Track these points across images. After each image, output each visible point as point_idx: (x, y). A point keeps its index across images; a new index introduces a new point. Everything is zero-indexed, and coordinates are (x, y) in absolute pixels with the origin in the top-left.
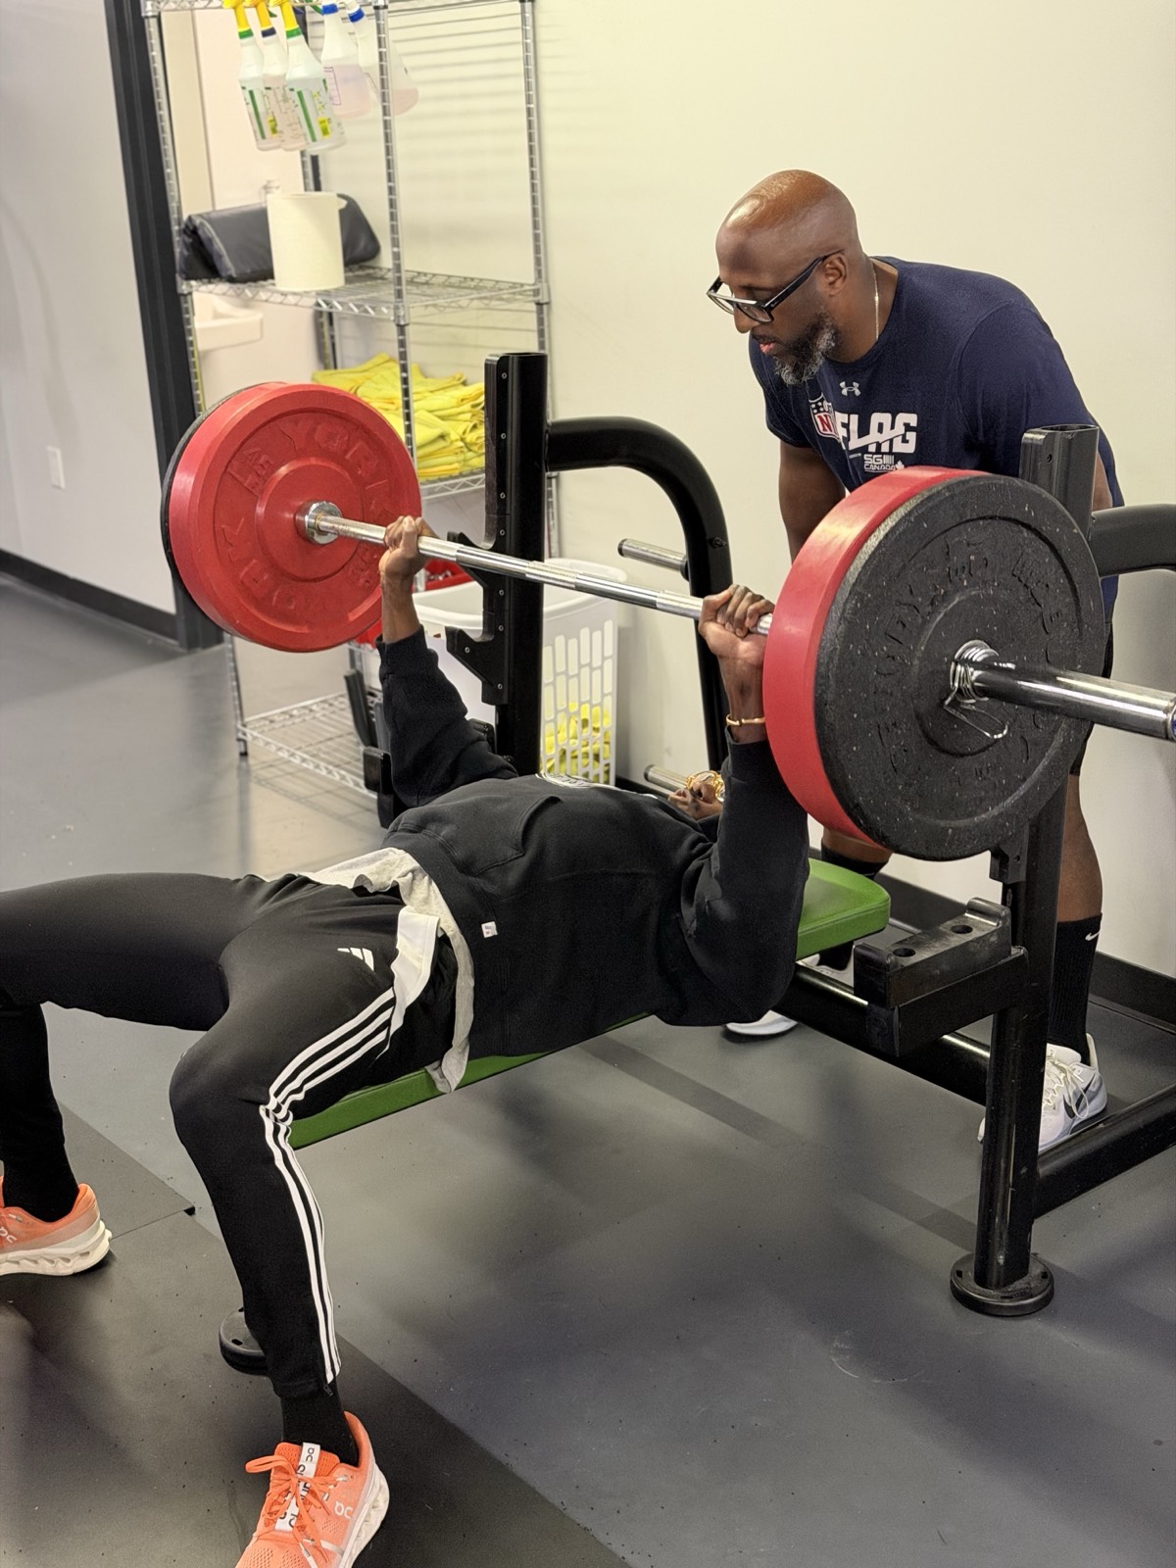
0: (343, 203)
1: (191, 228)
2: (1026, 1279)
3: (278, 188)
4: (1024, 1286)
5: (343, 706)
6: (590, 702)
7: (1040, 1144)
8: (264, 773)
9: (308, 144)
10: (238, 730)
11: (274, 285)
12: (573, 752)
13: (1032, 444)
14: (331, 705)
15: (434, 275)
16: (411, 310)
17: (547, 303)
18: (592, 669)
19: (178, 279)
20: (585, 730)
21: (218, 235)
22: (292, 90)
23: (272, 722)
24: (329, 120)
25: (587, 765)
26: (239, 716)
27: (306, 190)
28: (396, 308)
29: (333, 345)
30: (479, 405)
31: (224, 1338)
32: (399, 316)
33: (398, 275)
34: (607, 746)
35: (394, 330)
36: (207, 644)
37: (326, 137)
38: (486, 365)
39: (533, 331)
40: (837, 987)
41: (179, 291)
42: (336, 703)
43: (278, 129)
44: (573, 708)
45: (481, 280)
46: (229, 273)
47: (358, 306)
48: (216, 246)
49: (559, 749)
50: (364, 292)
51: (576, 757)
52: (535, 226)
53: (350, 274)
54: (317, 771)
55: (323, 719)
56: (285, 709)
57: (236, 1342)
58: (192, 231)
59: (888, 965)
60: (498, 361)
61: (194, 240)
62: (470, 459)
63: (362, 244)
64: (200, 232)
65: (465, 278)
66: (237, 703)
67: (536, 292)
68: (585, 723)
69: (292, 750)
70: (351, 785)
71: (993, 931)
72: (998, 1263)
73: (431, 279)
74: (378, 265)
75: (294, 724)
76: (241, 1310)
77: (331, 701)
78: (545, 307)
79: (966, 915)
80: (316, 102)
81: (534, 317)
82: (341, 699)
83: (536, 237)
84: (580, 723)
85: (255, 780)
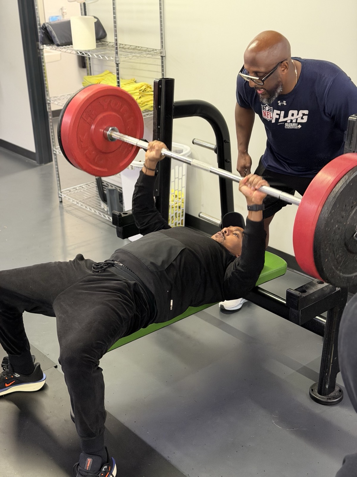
0: (96, 20)
1: (44, 27)
2: (334, 392)
4: (334, 395)
6: (178, 190)
10: (59, 194)
12: (172, 206)
13: (352, 121)
18: (179, 179)
19: (40, 44)
21: (54, 30)
23: (70, 191)
25: (176, 210)
26: (59, 190)
28: (116, 58)
32: (117, 61)
33: (116, 46)
34: (183, 204)
36: (46, 162)
38: (154, 82)
41: (40, 48)
44: (173, 191)
46: (57, 43)
47: (102, 56)
48: (53, 34)
50: (103, 51)
52: (161, 30)
53: (97, 44)
54: (86, 209)
55: (86, 190)
56: (74, 187)
59: (299, 296)
60: (159, 82)
61: (45, 31)
63: (101, 33)
64: (48, 29)
66: (59, 185)
67: (161, 53)
68: (176, 196)
72: (326, 388)
74: (106, 41)
78: (164, 57)
81: (160, 61)
83: (162, 34)
85: (65, 211)
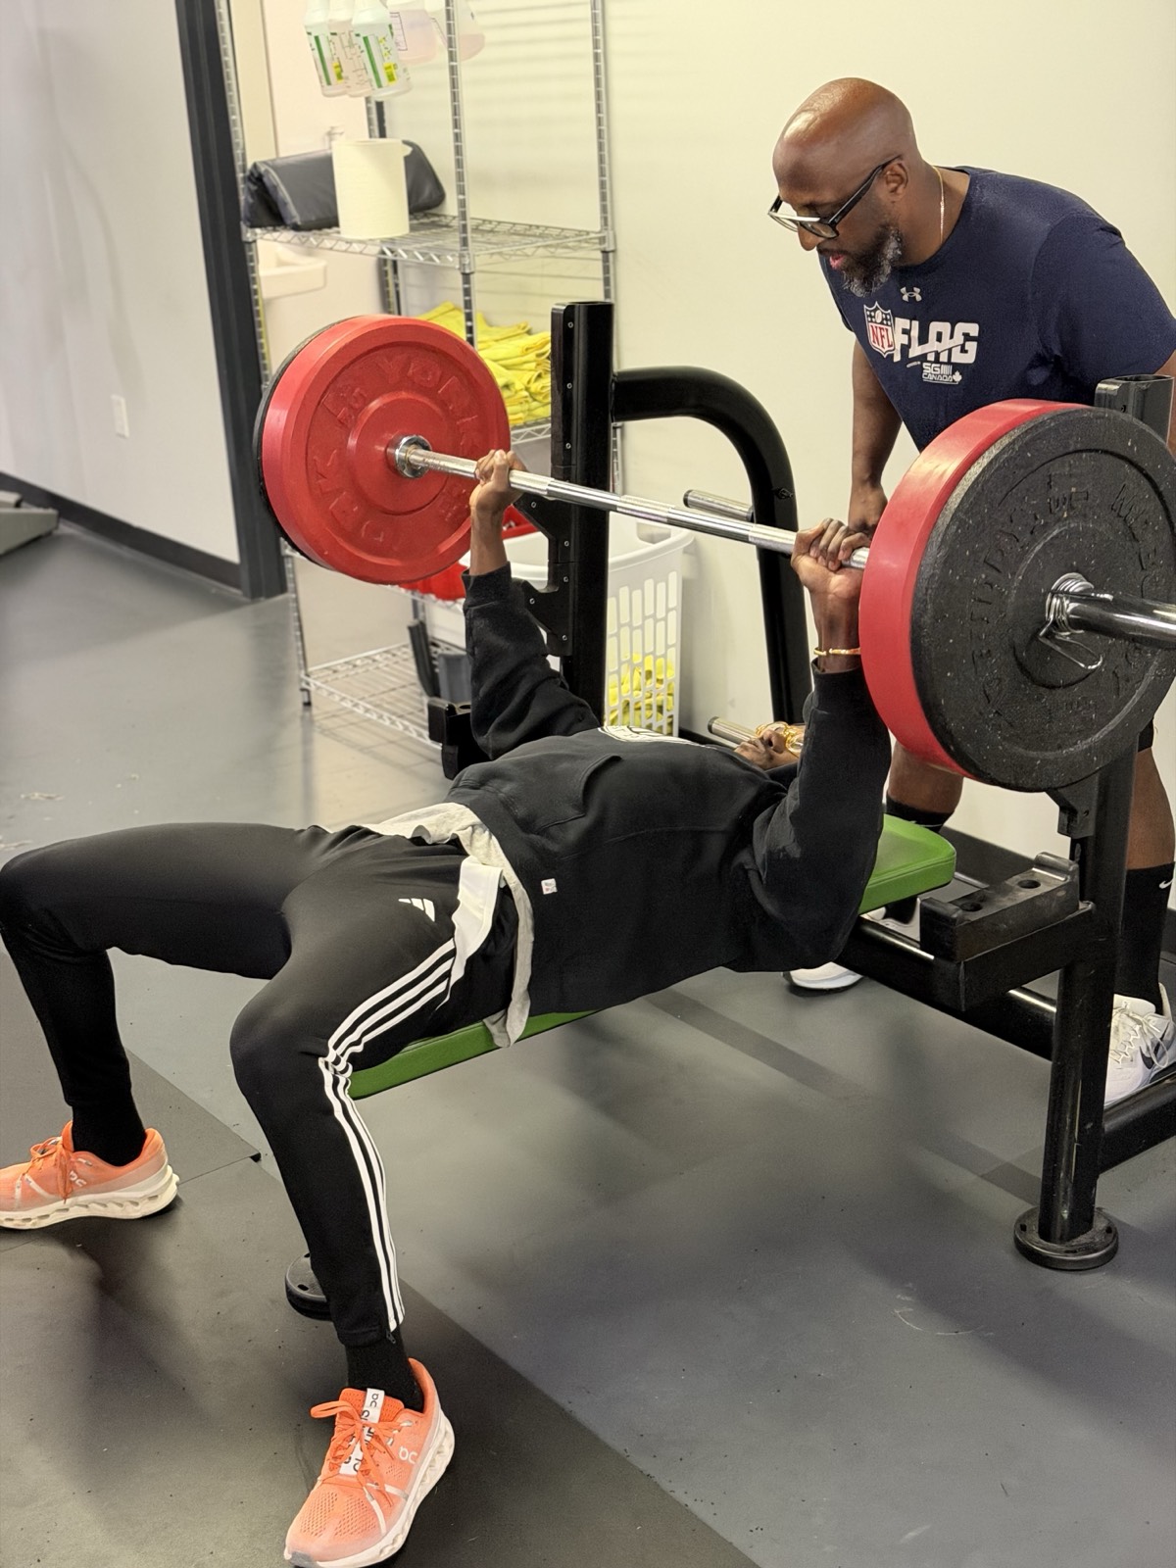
0: (408, 150)
1: (256, 175)
2: (1090, 1233)
3: (341, 134)
4: (1089, 1241)
5: (405, 656)
6: (653, 653)
7: (1106, 1100)
8: (329, 723)
9: (373, 89)
10: (301, 680)
11: (339, 232)
12: (637, 703)
13: (1106, 395)
14: (394, 655)
15: (499, 223)
16: (476, 258)
17: (613, 251)
18: (656, 621)
19: (243, 227)
20: (649, 681)
21: (282, 181)
22: (358, 35)
23: (335, 672)
24: (395, 65)
25: (651, 716)
26: (302, 666)
27: (371, 136)
28: (461, 256)
29: (398, 294)
30: (543, 354)
31: (290, 1283)
32: (464, 265)
33: (463, 222)
34: (670, 698)
35: (460, 278)
36: (271, 594)
37: (393, 83)
38: (553, 314)
39: (598, 279)
40: (903, 941)
41: (244, 239)
42: (399, 653)
43: (343, 75)
44: (637, 659)
45: (547, 228)
46: (294, 220)
47: (422, 254)
48: (281, 194)
49: (623, 701)
50: (429, 240)
51: (639, 709)
52: (602, 173)
53: (415, 222)
54: (381, 721)
55: (386, 669)
56: (347, 659)
57: (302, 1287)
58: (257, 178)
59: (955, 920)
60: (565, 310)
61: (259, 187)
62: (536, 408)
63: (427, 190)
64: (265, 180)
65: (531, 226)
66: (300, 652)
67: (602, 240)
68: (649, 674)
69: (356, 701)
70: (414, 735)
71: (1062, 886)
72: (1062, 1218)
73: (496, 226)
74: (442, 213)
75: (357, 674)
76: (307, 1256)
77: (394, 652)
78: (611, 255)
79: (1034, 869)
80: (383, 48)
81: (600, 264)
82: (404, 650)
83: (602, 185)
84: (644, 674)
85: (319, 730)
